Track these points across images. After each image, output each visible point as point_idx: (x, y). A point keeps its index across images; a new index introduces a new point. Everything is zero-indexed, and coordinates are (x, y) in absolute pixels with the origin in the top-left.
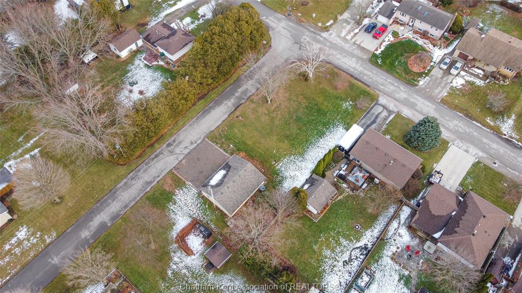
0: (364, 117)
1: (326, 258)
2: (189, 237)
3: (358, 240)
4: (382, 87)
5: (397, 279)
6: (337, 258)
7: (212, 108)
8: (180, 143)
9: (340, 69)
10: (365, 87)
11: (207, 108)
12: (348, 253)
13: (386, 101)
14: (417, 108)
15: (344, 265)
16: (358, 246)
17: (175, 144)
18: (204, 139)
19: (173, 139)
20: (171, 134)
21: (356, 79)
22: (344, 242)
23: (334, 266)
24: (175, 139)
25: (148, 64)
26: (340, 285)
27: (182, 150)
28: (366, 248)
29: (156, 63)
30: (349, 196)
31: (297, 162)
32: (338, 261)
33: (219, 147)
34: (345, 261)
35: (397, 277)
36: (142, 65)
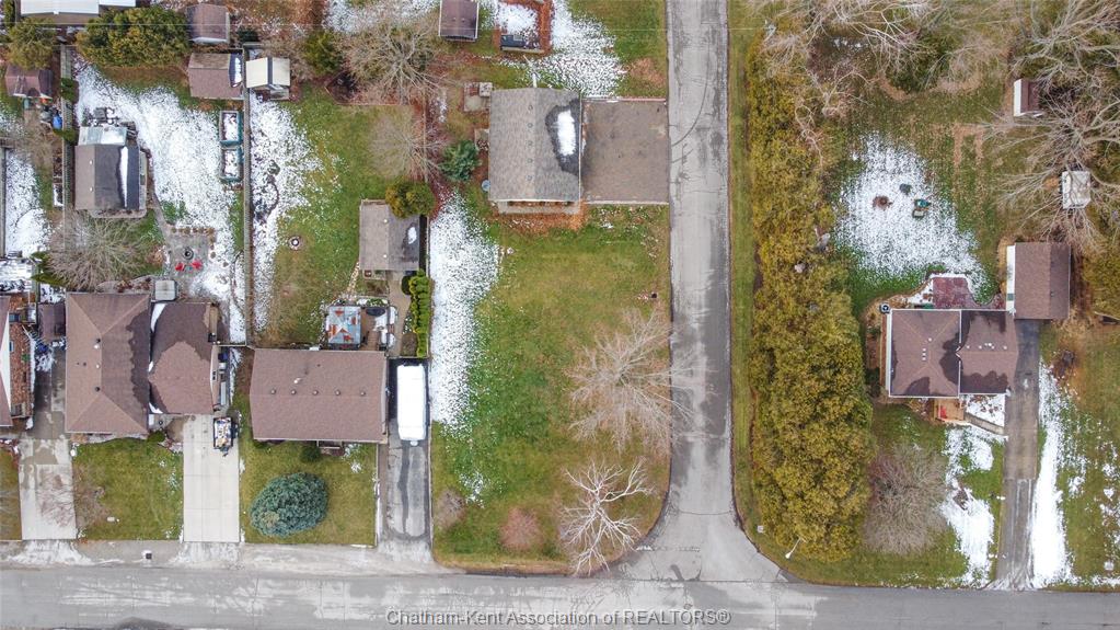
0: (426, 481)
1: (309, 155)
2: (533, 19)
3: (281, 222)
4: (443, 590)
5: (187, 206)
6: (293, 168)
7: (717, 278)
8: (703, 159)
9: (554, 574)
10: (473, 565)
11: (727, 269)
12: (281, 189)
13: (412, 558)
14: (347, 586)
15: (275, 164)
16: (274, 212)
17: (710, 149)
18: (668, 199)
19: (725, 157)
20: (735, 163)
21: (505, 573)
22: (299, 201)
23: (288, 152)
24: (719, 160)
25: (941, 275)
26: (261, 131)
27: (687, 150)
28: (260, 216)
29: (927, 291)
30: (343, 289)
31: (473, 285)
32: (287, 164)
33: (627, 206)
34: (276, 171)
35: (189, 207)
36: (949, 262)
